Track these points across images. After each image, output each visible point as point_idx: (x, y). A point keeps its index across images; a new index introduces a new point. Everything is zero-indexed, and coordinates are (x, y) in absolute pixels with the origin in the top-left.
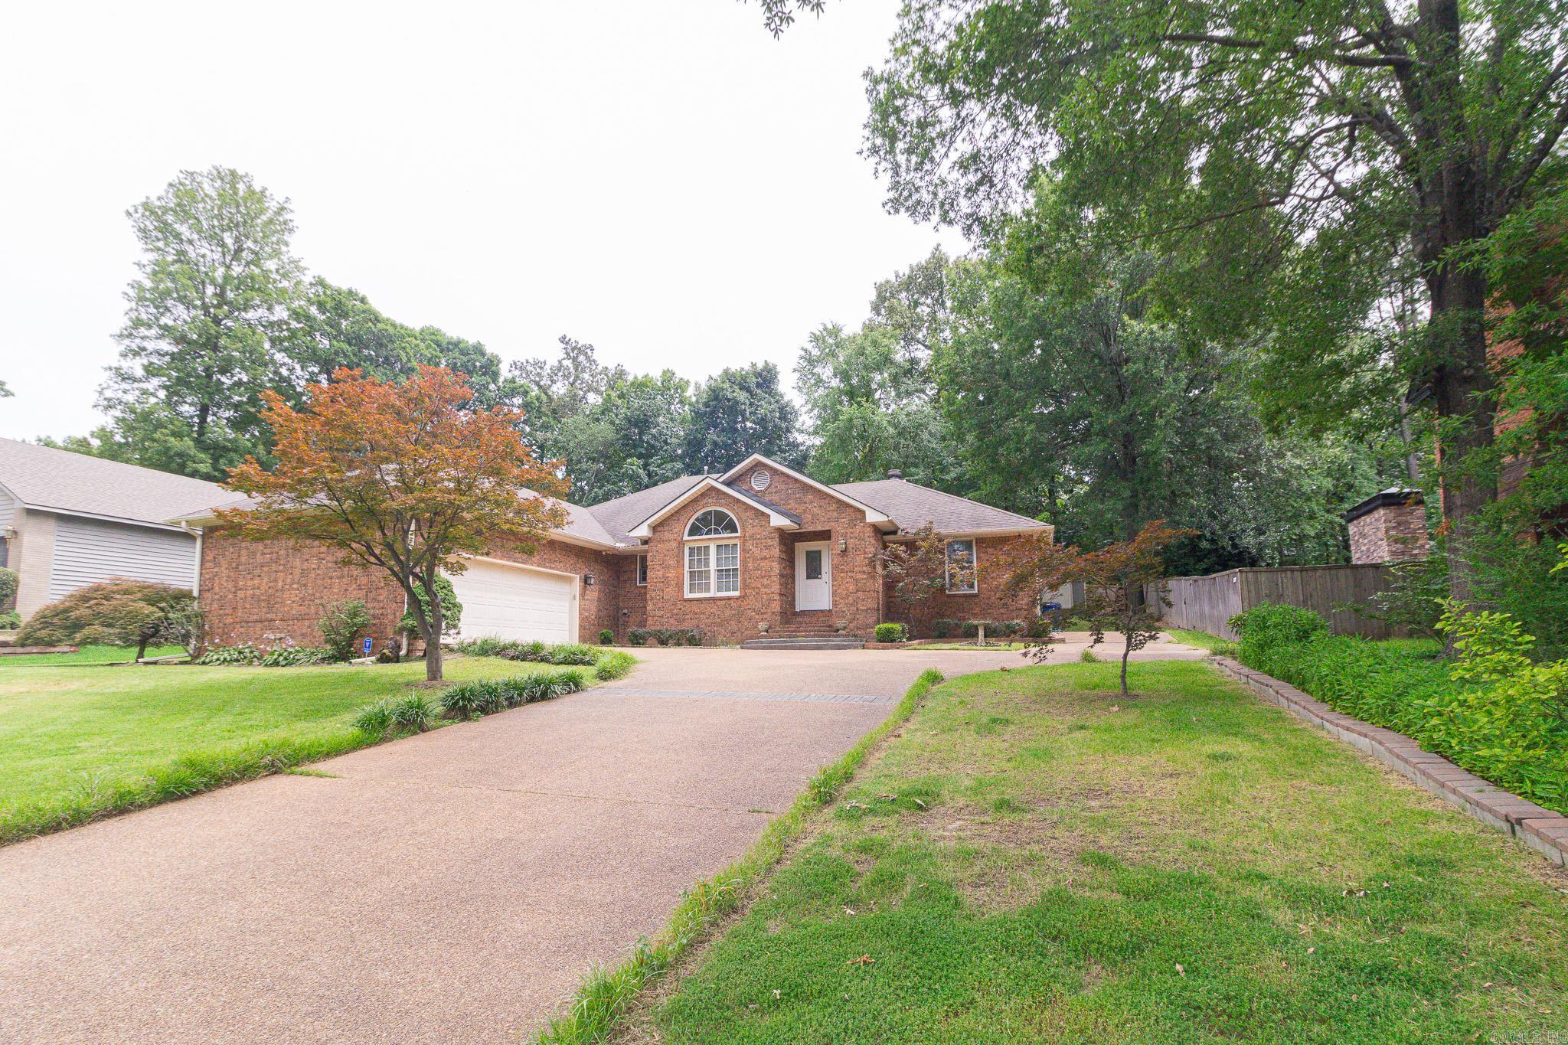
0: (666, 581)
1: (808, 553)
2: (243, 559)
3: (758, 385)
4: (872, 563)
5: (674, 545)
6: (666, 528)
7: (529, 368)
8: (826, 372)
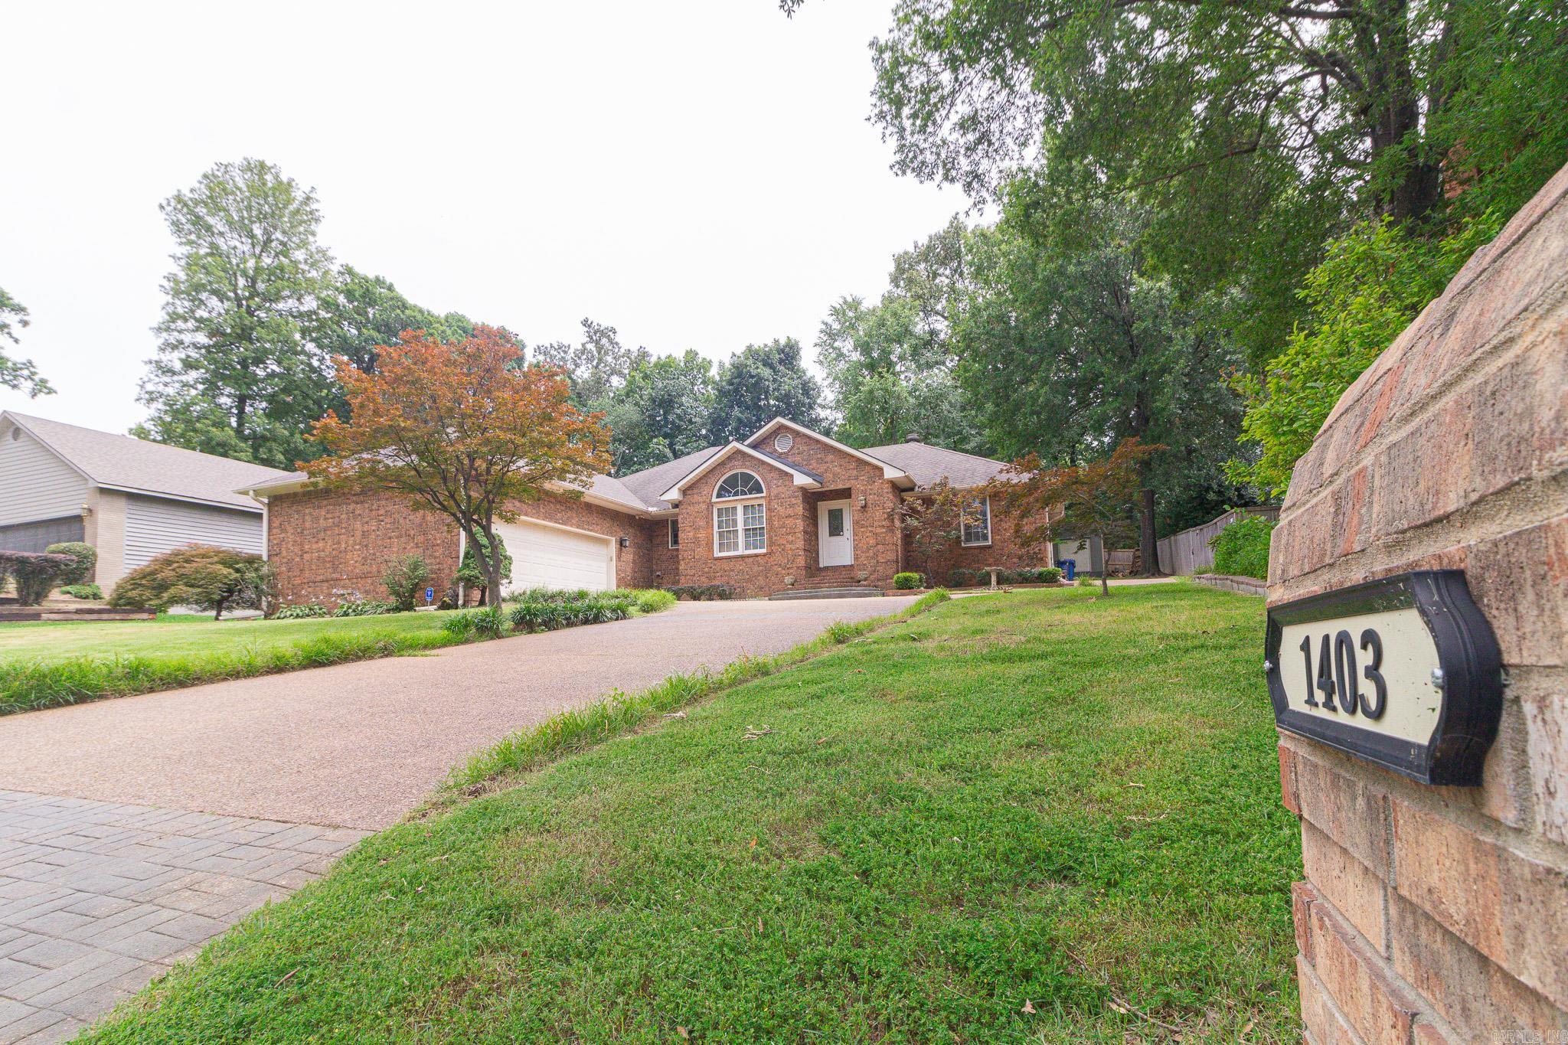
0: (696, 541)
1: (831, 512)
2: (308, 525)
3: (781, 361)
4: (890, 517)
5: (704, 506)
6: (695, 491)
7: (553, 352)
8: (846, 345)
